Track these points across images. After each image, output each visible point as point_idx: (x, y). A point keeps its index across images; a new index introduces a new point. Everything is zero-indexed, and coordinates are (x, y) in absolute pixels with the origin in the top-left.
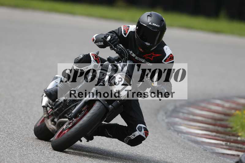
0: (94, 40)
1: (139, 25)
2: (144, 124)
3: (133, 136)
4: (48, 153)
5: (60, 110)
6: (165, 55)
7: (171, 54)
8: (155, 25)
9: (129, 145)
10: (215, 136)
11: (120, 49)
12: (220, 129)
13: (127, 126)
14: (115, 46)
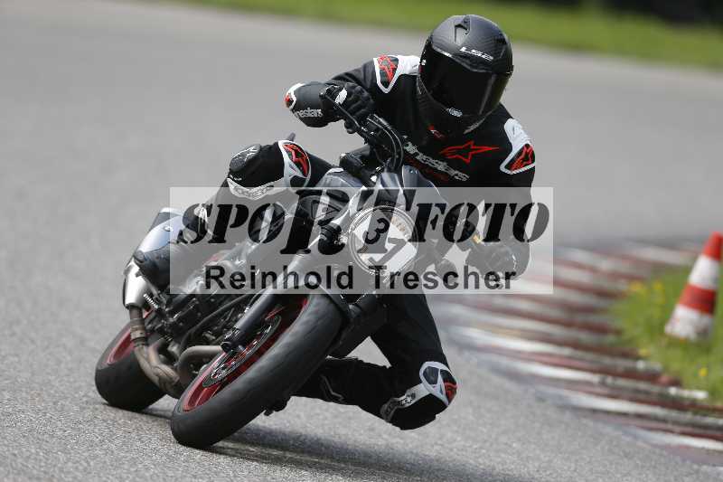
0: (289, 102)
1: (430, 53)
2: (443, 360)
3: (409, 399)
4: (76, 408)
5: (189, 320)
6: (510, 148)
7: (527, 146)
8: (479, 55)
9: (396, 425)
10: (570, 358)
11: (377, 130)
12: (585, 337)
13: (388, 365)
14: (362, 120)
